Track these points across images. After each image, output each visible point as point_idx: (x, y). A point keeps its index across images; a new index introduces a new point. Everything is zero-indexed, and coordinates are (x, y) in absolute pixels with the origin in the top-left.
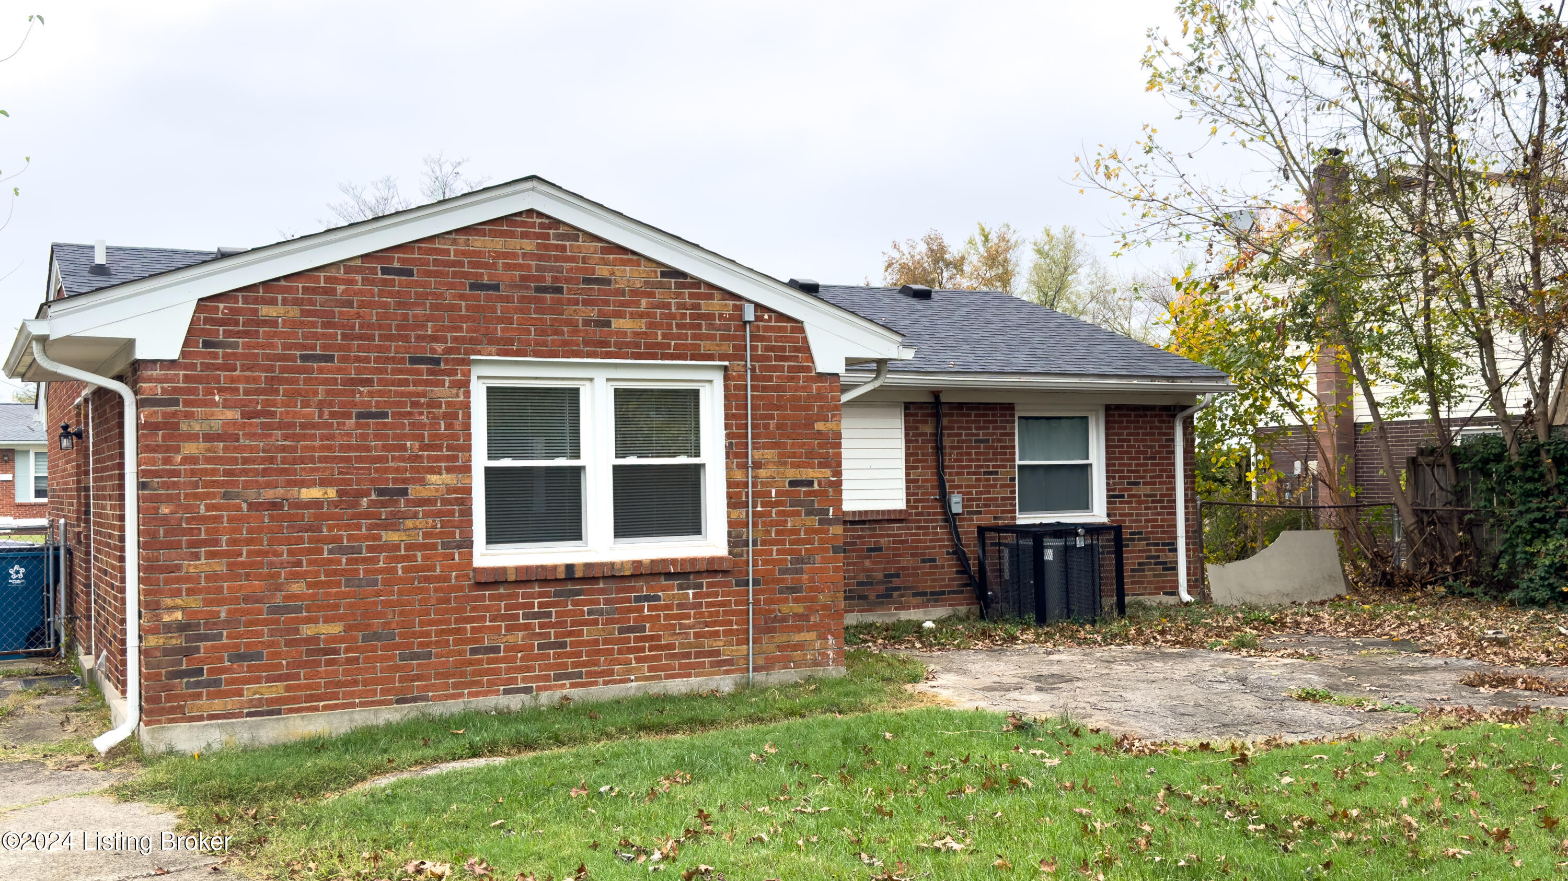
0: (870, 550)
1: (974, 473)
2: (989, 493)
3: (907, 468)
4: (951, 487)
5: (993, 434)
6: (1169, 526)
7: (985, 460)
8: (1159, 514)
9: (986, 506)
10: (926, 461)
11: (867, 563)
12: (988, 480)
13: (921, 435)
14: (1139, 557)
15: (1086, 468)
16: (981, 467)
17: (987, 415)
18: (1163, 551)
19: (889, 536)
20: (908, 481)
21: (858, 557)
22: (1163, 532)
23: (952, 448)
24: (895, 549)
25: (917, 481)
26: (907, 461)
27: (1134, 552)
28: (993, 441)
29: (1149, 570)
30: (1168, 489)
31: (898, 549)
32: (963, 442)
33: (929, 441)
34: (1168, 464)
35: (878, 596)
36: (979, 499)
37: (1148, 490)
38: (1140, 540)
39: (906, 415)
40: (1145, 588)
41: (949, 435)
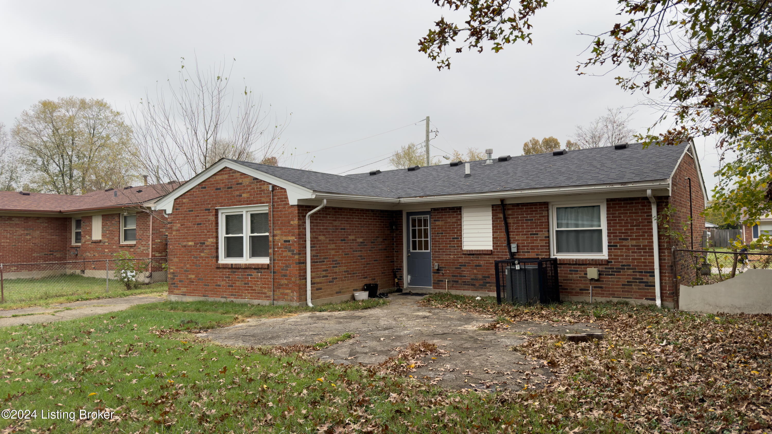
0: (476, 266)
1: (525, 235)
2: (534, 243)
3: (493, 232)
4: (514, 240)
5: (535, 217)
6: (649, 262)
7: (531, 229)
8: (642, 256)
9: (531, 249)
10: (501, 229)
11: (475, 271)
12: (533, 237)
13: (498, 218)
14: (627, 278)
15: (601, 231)
16: (529, 231)
17: (532, 208)
18: (646, 276)
19: (484, 260)
20: (493, 238)
21: (471, 268)
22: (645, 266)
23: (513, 223)
24: (487, 266)
25: (497, 238)
26: (493, 230)
27: (624, 275)
28: (535, 220)
29: (635, 286)
30: (648, 242)
31: (489, 266)
32: (519, 220)
33: (502, 221)
34: (648, 229)
35: (480, 285)
36: (528, 246)
37: (634, 243)
38: (628, 269)
39: (493, 210)
40: (632, 295)
41: (512, 218)
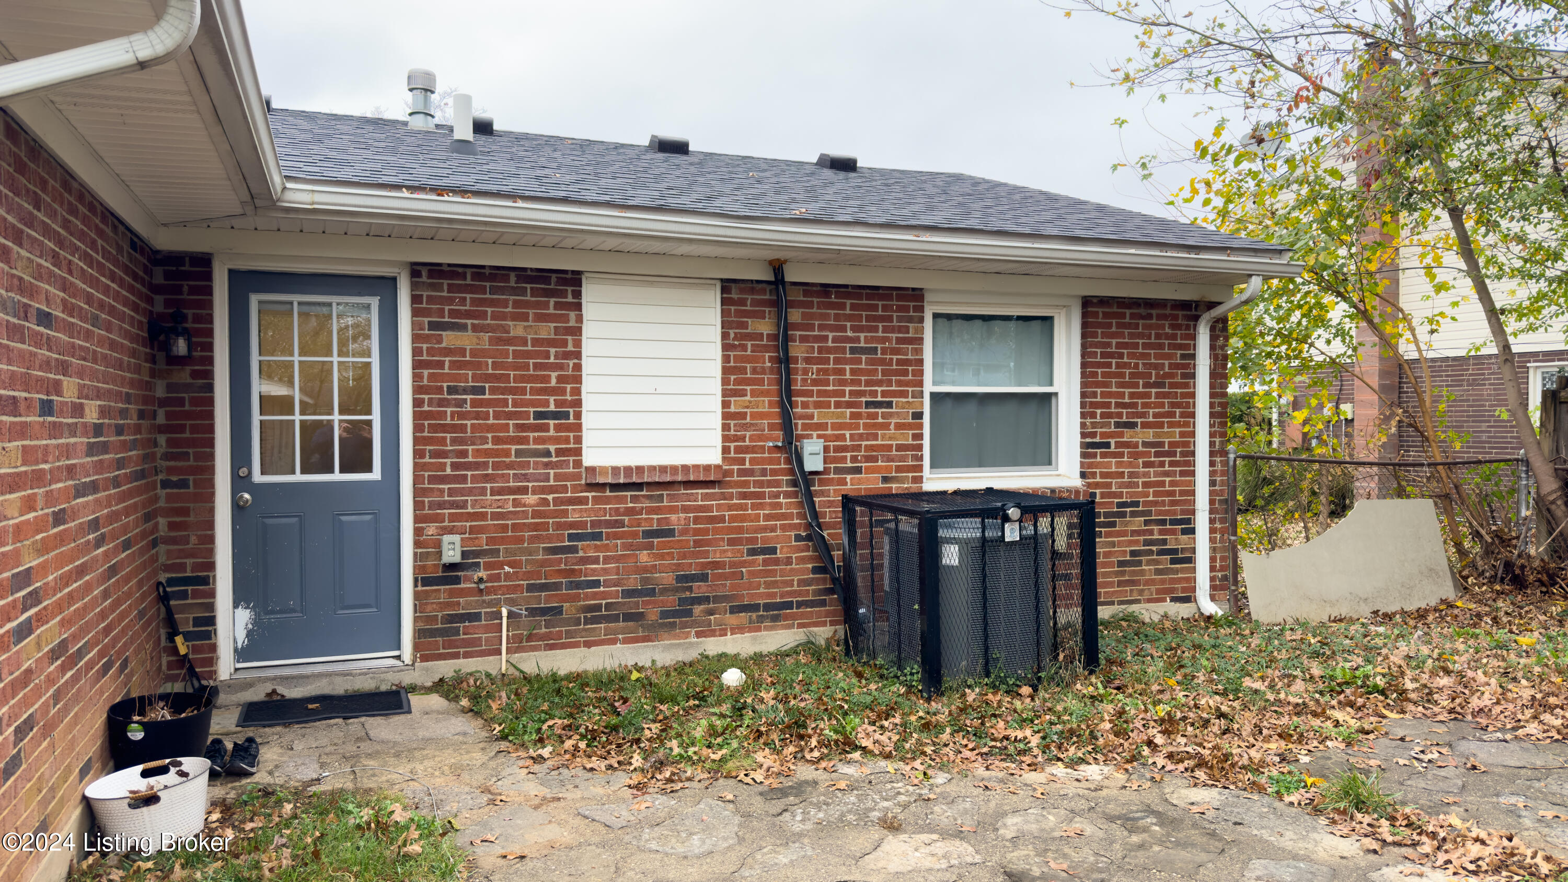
0: (649, 534)
1: (849, 405)
2: (875, 437)
3: (725, 393)
4: (805, 427)
5: (884, 340)
6: (1182, 493)
7: (868, 383)
8: (1167, 474)
9: (868, 459)
10: (760, 382)
11: (644, 557)
12: (875, 416)
13: (750, 337)
14: (1131, 543)
15: (1046, 400)
16: (861, 393)
17: (875, 308)
18: (1173, 532)
19: (685, 509)
20: (726, 416)
21: (626, 547)
22: (1173, 503)
23: (808, 360)
24: (697, 532)
25: (743, 416)
26: (725, 382)
27: (1124, 534)
28: (884, 351)
29: (1149, 563)
30: (1182, 434)
31: (706, 532)
32: (829, 350)
33: (766, 348)
34: (1184, 395)
35: (665, 615)
36: (858, 448)
37: (1150, 435)
38: (1134, 514)
39: (724, 302)
40: (1141, 592)
41: (804, 339)
